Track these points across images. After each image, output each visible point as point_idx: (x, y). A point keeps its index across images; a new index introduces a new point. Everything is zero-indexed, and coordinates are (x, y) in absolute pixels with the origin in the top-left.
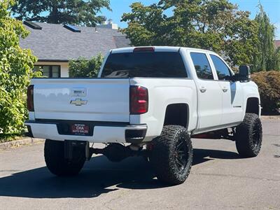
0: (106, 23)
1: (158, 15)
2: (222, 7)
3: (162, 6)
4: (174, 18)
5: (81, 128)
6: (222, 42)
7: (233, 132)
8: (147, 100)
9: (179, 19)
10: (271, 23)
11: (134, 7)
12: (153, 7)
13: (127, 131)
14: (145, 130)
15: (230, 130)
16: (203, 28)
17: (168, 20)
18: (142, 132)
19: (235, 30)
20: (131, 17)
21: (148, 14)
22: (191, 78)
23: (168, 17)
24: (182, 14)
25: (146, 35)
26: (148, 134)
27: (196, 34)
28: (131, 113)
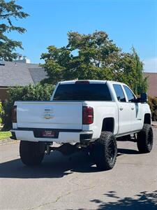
0: (22, 59)
1: (67, 55)
2: (112, 50)
3: (69, 48)
4: (79, 57)
5: (49, 133)
6: (112, 75)
7: (134, 136)
8: (93, 115)
9: (83, 58)
10: (140, 60)
11: (50, 49)
12: (63, 49)
13: (81, 135)
14: (92, 135)
15: (132, 135)
16: (98, 64)
17: (74, 58)
18: (90, 136)
19: (121, 66)
20: (48, 56)
21: (60, 54)
22: (114, 101)
23: (74, 56)
24: (85, 55)
25: (59, 69)
26: (93, 137)
27: (94, 69)
28: (83, 124)
